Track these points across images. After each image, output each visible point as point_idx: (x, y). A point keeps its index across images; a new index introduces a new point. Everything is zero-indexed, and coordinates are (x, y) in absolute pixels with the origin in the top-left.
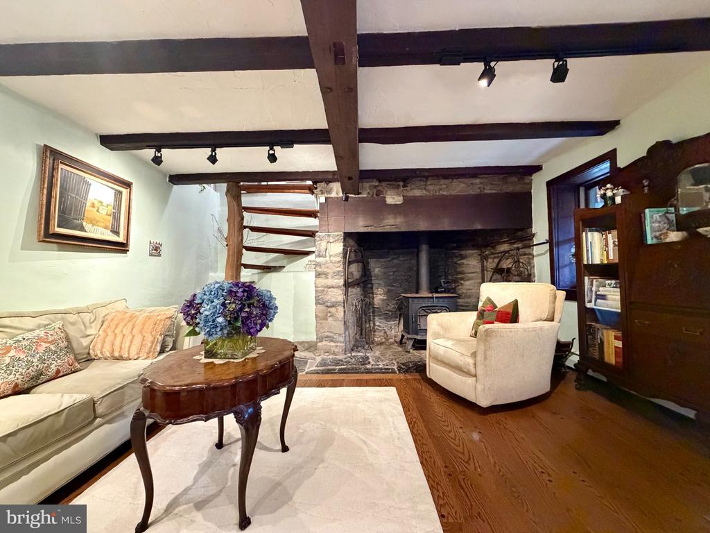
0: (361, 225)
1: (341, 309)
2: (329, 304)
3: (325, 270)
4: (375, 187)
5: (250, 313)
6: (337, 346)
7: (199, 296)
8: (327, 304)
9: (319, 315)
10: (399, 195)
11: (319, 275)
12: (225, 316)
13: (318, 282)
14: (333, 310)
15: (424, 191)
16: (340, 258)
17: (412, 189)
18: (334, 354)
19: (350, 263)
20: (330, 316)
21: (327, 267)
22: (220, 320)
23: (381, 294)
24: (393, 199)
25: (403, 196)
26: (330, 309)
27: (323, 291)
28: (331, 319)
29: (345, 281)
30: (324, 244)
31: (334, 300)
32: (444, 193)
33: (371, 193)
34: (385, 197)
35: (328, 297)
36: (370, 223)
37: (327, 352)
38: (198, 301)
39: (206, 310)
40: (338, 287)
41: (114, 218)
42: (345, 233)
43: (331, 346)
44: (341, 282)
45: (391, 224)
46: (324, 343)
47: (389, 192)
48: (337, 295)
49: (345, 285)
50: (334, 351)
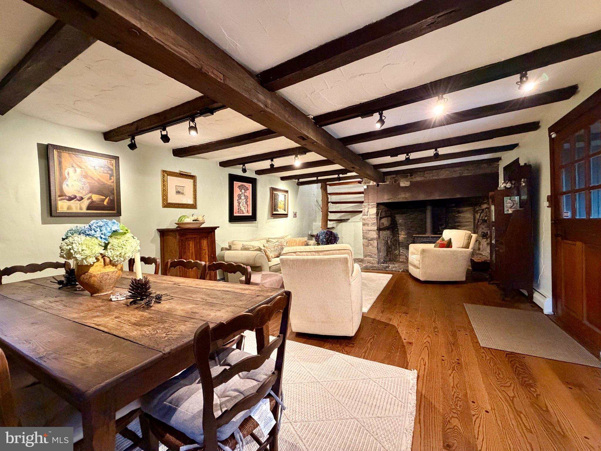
0: (386, 199)
1: (375, 242)
2: (369, 239)
3: (368, 222)
4: (394, 178)
5: (331, 239)
6: (374, 260)
7: (319, 234)
8: (368, 239)
9: (364, 244)
10: (407, 181)
11: (364, 224)
12: (325, 239)
13: (364, 228)
14: (371, 242)
15: (423, 178)
16: (375, 216)
17: (415, 177)
18: (372, 263)
19: (381, 218)
20: (370, 245)
21: (369, 221)
22: (324, 240)
23: (403, 235)
24: (404, 183)
25: (410, 181)
26: (370, 242)
27: (367, 232)
28: (371, 246)
29: (378, 228)
30: (366, 209)
31: (372, 237)
32: (436, 178)
33: (391, 181)
34: (399, 183)
35: (369, 236)
36: (391, 197)
37: (369, 263)
38: (319, 235)
39: (321, 237)
40: (374, 231)
41: (285, 205)
42: (377, 203)
43: (371, 260)
44: (376, 228)
45: (402, 197)
46: (367, 258)
47: (402, 180)
48: (374, 235)
49: (377, 229)
50: (372, 262)
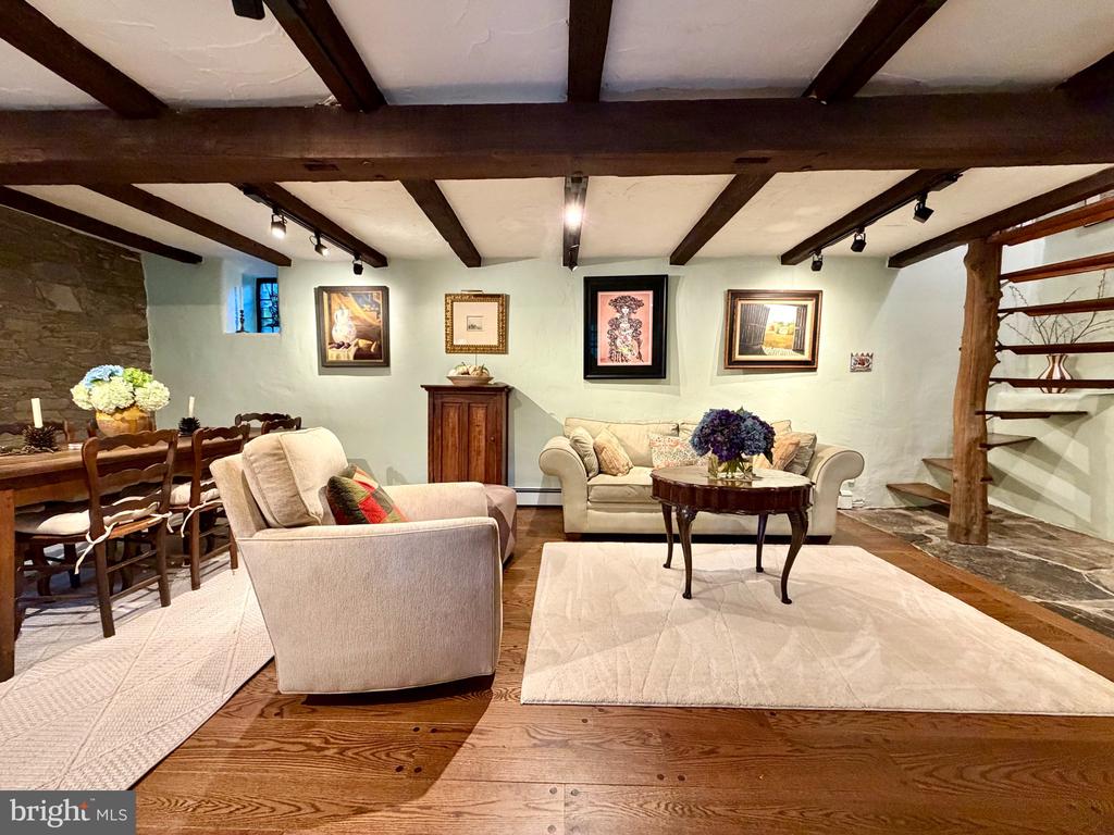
41: (797, 335)
